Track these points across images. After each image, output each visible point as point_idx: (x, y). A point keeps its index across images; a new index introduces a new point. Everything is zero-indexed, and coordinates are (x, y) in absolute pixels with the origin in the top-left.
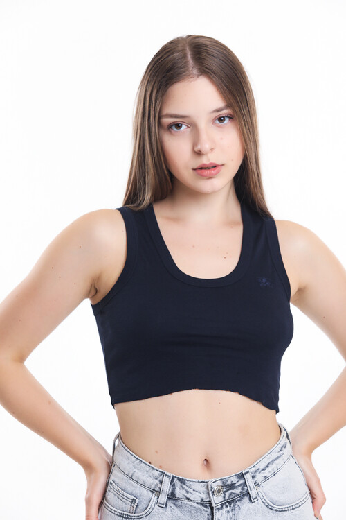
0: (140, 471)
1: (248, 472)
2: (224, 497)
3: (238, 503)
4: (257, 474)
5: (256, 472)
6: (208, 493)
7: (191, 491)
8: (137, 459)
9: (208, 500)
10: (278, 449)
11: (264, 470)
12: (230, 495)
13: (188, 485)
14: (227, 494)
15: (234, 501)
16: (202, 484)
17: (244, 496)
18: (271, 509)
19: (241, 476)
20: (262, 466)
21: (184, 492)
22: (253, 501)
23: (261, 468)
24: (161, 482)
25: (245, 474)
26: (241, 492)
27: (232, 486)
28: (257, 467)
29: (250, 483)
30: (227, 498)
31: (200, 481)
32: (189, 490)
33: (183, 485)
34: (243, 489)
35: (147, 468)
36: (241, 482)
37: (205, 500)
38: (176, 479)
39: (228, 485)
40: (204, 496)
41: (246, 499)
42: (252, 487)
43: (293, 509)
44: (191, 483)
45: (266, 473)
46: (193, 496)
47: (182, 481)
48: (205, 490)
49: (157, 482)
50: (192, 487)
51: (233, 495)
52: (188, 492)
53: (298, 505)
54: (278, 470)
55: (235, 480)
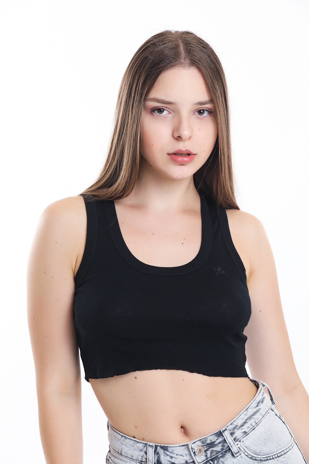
0: (127, 447)
1: (226, 430)
2: (206, 456)
3: (221, 459)
4: (236, 430)
5: (234, 428)
6: (191, 455)
7: (174, 456)
8: (122, 436)
9: (192, 461)
10: (254, 404)
11: (242, 426)
12: (212, 453)
13: (171, 451)
14: (209, 452)
15: (217, 458)
16: (183, 447)
17: (226, 452)
18: (256, 460)
19: (220, 434)
20: (239, 422)
21: (168, 458)
22: (235, 456)
23: (239, 424)
24: (146, 453)
25: (224, 431)
26: (222, 449)
27: (212, 445)
28: (235, 424)
29: (229, 439)
30: (209, 456)
31: (181, 445)
32: (172, 455)
33: (166, 452)
34: (223, 446)
35: (132, 442)
36: (220, 439)
37: (189, 462)
38: (158, 448)
39: (208, 444)
40: (187, 458)
41: (229, 455)
42: (232, 443)
43: (278, 457)
44: (173, 449)
45: (245, 428)
46: (178, 460)
47: (165, 448)
48: (187, 452)
49: (143, 453)
50: (175, 452)
51: (215, 453)
52: (172, 457)
53: (283, 453)
54: (257, 424)
55: (213, 438)
